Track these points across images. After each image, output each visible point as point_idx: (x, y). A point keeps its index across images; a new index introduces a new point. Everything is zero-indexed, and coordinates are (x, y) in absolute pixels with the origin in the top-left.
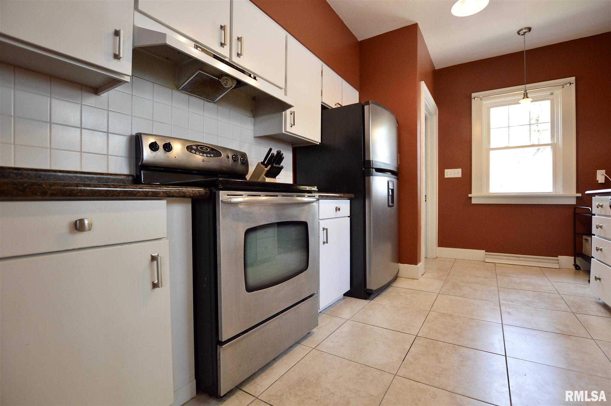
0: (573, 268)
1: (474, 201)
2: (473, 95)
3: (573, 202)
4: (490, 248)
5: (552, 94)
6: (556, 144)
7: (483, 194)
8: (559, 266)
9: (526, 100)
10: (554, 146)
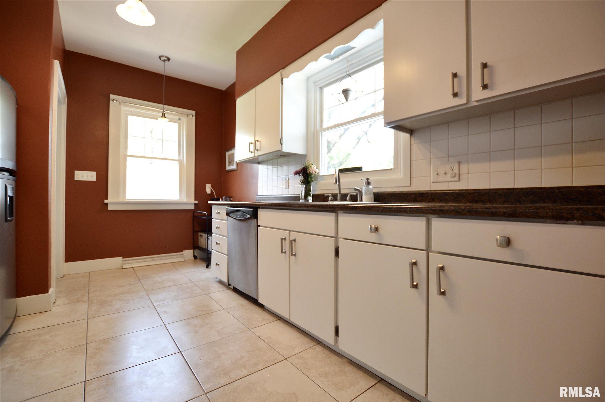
0: (193, 258)
1: (110, 208)
2: (112, 96)
3: (192, 207)
4: (127, 254)
5: (180, 119)
6: (181, 160)
7: (120, 200)
8: (184, 259)
9: (163, 118)
10: (180, 162)
